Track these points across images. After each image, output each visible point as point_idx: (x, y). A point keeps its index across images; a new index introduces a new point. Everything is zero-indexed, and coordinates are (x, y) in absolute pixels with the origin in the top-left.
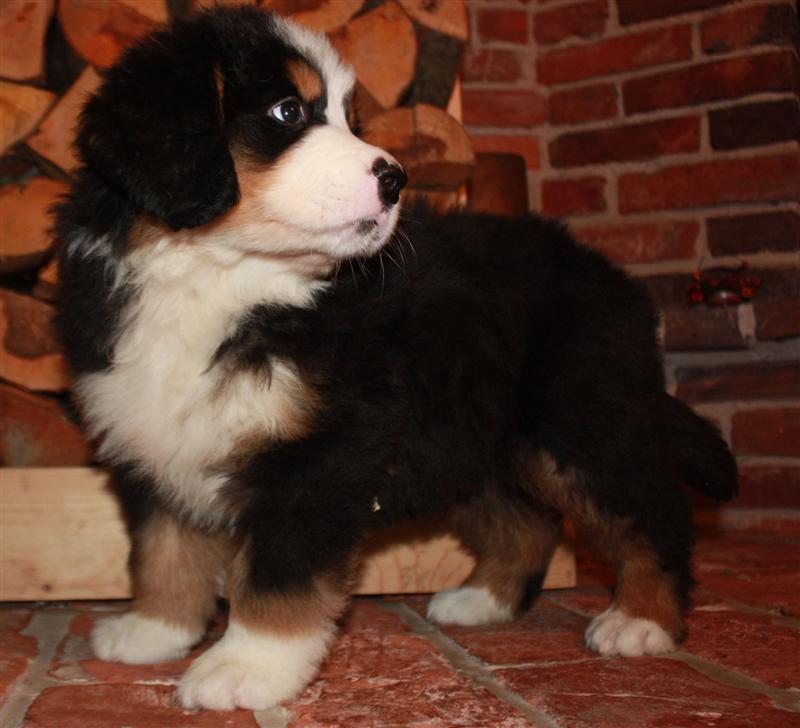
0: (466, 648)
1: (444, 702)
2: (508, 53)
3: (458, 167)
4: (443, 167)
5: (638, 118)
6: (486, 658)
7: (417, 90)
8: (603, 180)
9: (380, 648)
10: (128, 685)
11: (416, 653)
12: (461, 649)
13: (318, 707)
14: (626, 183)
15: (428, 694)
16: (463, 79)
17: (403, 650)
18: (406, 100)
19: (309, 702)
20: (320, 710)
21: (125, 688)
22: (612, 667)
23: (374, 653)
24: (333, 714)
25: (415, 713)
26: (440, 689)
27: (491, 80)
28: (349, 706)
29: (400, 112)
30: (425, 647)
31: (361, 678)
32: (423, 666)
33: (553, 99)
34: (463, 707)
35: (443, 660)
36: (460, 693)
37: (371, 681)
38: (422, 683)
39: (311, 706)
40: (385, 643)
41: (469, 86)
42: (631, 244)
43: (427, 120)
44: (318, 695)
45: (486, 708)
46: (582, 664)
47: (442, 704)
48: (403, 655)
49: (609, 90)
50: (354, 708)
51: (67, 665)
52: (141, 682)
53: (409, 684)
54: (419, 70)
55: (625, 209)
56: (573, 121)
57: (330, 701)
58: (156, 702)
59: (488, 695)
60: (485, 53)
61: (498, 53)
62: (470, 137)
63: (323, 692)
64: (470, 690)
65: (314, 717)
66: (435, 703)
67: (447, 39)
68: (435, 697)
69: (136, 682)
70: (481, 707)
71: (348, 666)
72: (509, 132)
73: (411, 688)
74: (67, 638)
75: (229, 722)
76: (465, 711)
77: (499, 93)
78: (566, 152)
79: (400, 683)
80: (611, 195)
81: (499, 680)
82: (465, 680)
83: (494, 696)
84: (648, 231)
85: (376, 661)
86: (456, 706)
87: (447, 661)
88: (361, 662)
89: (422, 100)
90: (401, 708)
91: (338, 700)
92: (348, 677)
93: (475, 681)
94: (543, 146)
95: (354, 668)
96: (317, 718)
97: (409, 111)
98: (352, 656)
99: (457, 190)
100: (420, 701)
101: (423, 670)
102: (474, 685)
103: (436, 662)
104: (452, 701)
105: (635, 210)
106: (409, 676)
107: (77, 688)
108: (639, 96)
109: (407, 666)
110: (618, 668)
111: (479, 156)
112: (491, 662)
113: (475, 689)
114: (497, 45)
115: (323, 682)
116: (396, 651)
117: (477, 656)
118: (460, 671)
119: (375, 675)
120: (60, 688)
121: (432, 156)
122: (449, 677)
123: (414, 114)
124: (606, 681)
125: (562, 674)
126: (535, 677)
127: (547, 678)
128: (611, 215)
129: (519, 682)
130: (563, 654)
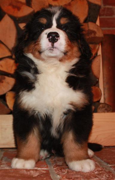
0: (103, 160)
1: (99, 174)
2: (111, 9)
3: (99, 38)
4: (95, 38)
6: (108, 163)
7: (88, 18)
12: (102, 160)
13: (67, 175)
15: (94, 172)
16: (100, 16)
18: (86, 21)
19: (64, 174)
20: (67, 176)
24: (71, 177)
25: (92, 177)
26: (97, 171)
28: (75, 175)
34: (103, 175)
35: (97, 163)
36: (102, 172)
39: (65, 175)
41: (102, 17)
43: (91, 26)
44: (66, 172)
45: (109, 176)
47: (98, 174)
50: (76, 175)
51: (3, 164)
54: (89, 14)
57: (70, 173)
58: (26, 173)
59: (110, 172)
60: (105, 8)
61: (108, 8)
62: (102, 30)
63: (68, 171)
64: (105, 171)
65: (66, 178)
66: (96, 174)
67: (96, 5)
68: (96, 173)
70: (108, 175)
72: (111, 29)
74: (3, 157)
75: (45, 179)
76: (104, 176)
77: (108, 19)
81: (113, 169)
82: (103, 168)
83: (111, 173)
86: (102, 175)
87: (98, 164)
89: (89, 21)
90: (87, 175)
91: (72, 173)
93: (106, 169)
96: (67, 178)
97: (86, 24)
99: (99, 44)
100: (92, 174)
102: (106, 170)
104: (101, 174)
107: (6, 170)
111: (104, 35)
112: (110, 164)
113: (106, 171)
114: (107, 6)
115: (68, 169)
117: (106, 162)
118: (102, 166)
120: (2, 170)
121: (93, 35)
122: (99, 168)
123: (88, 25)
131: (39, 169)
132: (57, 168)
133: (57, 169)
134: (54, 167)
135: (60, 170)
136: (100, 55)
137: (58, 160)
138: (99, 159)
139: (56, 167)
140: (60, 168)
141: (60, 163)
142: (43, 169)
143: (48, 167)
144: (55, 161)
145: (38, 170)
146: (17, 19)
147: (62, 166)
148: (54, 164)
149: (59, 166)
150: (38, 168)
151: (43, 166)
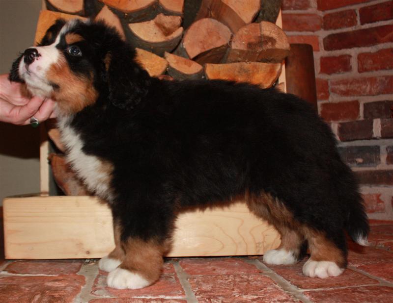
0: (289, 281)
3: (282, 51)
4: (274, 51)
5: (367, 26)
6: (299, 286)
7: (261, 14)
8: (350, 56)
9: (248, 281)
10: (129, 298)
11: (265, 283)
12: (287, 281)
14: (361, 57)
16: (282, 10)
17: (259, 282)
18: (256, 19)
21: (128, 300)
22: (361, 291)
23: (245, 284)
26: (278, 301)
27: (295, 9)
29: (253, 25)
30: (270, 280)
31: (240, 295)
33: (325, 17)
35: (278, 287)
37: (245, 297)
38: (269, 298)
40: (250, 279)
41: (287, 12)
42: (364, 87)
43: (266, 29)
46: (347, 289)
48: (259, 284)
49: (353, 12)
51: (100, 289)
52: (135, 297)
53: (263, 298)
54: (262, 5)
55: (361, 70)
56: (336, 28)
62: (287, 36)
64: (292, 301)
69: (133, 297)
71: (233, 290)
72: (304, 33)
73: (264, 300)
74: (98, 276)
77: (299, 15)
78: (332, 43)
79: (259, 298)
80: (354, 63)
81: (307, 296)
82: (290, 296)
84: (372, 80)
85: (247, 287)
87: (280, 287)
88: (239, 288)
89: (263, 19)
92: (233, 295)
93: (295, 296)
94: (321, 40)
95: (236, 291)
97: (258, 24)
98: (235, 285)
99: (281, 62)
101: (269, 291)
102: (294, 299)
103: (275, 288)
105: (366, 70)
106: (263, 294)
107: (106, 300)
108: (368, 15)
109: (261, 290)
110: (364, 291)
111: (292, 45)
112: (302, 288)
113: (295, 301)
115: (222, 297)
116: (256, 282)
117: (295, 285)
118: (287, 292)
119: (246, 294)
120: (98, 300)
121: (269, 46)
122: (282, 295)
123: (260, 26)
124: (358, 297)
125: (336, 294)
126: (323, 295)
127: (330, 296)
128: (354, 73)
129: (316, 297)
130: (336, 284)
131: (168, 297)
132: (201, 295)
133: (202, 298)
134: (196, 294)
135: (207, 300)
136: (283, 83)
137: (204, 282)
138: (281, 278)
139: (200, 294)
140: (208, 297)
141: (209, 286)
142: (175, 297)
143: (186, 293)
144: (198, 283)
145: (166, 300)
146: (126, 14)
147: (211, 292)
148: (197, 288)
149: (205, 292)
150: (167, 295)
151: (176, 292)
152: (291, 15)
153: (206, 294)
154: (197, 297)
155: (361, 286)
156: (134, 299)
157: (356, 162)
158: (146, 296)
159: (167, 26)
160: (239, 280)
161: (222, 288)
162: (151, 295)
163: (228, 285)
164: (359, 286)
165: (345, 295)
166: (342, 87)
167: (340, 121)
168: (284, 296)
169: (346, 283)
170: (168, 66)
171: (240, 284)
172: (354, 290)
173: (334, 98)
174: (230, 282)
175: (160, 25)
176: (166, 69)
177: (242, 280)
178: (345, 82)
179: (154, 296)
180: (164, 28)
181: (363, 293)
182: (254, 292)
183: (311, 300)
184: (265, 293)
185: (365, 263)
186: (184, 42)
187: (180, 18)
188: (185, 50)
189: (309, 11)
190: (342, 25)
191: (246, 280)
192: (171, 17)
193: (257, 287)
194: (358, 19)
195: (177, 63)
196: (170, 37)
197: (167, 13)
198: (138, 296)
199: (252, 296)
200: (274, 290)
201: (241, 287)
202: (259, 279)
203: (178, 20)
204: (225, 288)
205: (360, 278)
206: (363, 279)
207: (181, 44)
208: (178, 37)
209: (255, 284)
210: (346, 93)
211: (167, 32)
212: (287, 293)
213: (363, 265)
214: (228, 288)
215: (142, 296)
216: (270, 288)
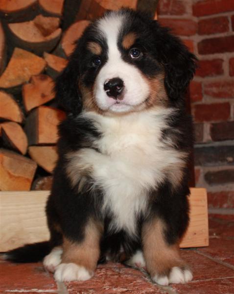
2: (180, 2)
8: (222, 60)
9: (119, 274)
11: (135, 277)
14: (232, 62)
16: (158, 14)
17: (129, 275)
22: (224, 283)
23: (116, 277)
27: (171, 14)
30: (140, 274)
31: (110, 288)
32: (138, 283)
33: (200, 23)
37: (114, 290)
38: (138, 290)
40: (121, 272)
41: (163, 16)
46: (211, 281)
48: (129, 277)
49: (225, 19)
52: (8, 291)
53: (132, 291)
55: (232, 74)
56: (209, 33)
69: (6, 291)
71: (104, 283)
73: (133, 292)
77: (175, 20)
78: (206, 47)
79: (128, 290)
80: (226, 67)
81: (174, 289)
82: (158, 288)
85: (117, 280)
88: (110, 281)
92: (104, 288)
93: (162, 289)
94: (195, 44)
95: (107, 284)
98: (106, 278)
101: (138, 284)
103: (144, 280)
106: (132, 287)
109: (131, 282)
110: (227, 283)
116: (126, 276)
118: (155, 284)
119: (116, 287)
122: (150, 287)
124: (221, 289)
125: (202, 286)
126: (189, 287)
127: (195, 288)
128: (226, 76)
129: (182, 289)
130: (202, 277)
131: (40, 291)
132: (73, 289)
133: (73, 291)
134: (68, 288)
139: (72, 287)
140: (79, 290)
142: (47, 291)
143: (58, 287)
145: (38, 293)
146: (6, 15)
147: (82, 285)
150: (39, 289)
151: (48, 286)
152: (167, 19)
153: (77, 287)
154: (69, 290)
155: (225, 278)
156: (7, 292)
157: (227, 161)
158: (19, 290)
159: (46, 27)
160: (110, 273)
161: (94, 281)
162: (25, 289)
163: (99, 278)
164: (223, 278)
165: (209, 287)
166: (215, 90)
167: (213, 122)
168: (152, 289)
169: (211, 276)
170: (47, 65)
171: (111, 277)
172: (218, 282)
173: (207, 100)
174: (102, 275)
175: (39, 26)
176: (44, 68)
177: (113, 273)
178: (217, 85)
179: (27, 289)
180: (43, 28)
181: (226, 284)
182: (124, 285)
183: (177, 292)
184: (134, 286)
185: (231, 256)
186: (62, 43)
187: (58, 19)
188: (63, 51)
189: (185, 16)
190: (216, 31)
191: (117, 273)
192: (51, 18)
193: (127, 280)
194: (230, 25)
195: (56, 63)
196: (49, 38)
197: (47, 14)
198: (11, 290)
199: (121, 289)
200: (143, 283)
201: (112, 281)
202: (130, 272)
203: (56, 21)
204: (97, 282)
205: (225, 270)
206: (227, 271)
207: (60, 45)
208: (57, 38)
209: (125, 277)
210: (218, 95)
211: (46, 33)
212: (155, 286)
213: (229, 258)
214: (100, 281)
215: (14, 289)
216: (140, 281)
